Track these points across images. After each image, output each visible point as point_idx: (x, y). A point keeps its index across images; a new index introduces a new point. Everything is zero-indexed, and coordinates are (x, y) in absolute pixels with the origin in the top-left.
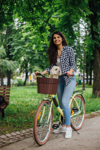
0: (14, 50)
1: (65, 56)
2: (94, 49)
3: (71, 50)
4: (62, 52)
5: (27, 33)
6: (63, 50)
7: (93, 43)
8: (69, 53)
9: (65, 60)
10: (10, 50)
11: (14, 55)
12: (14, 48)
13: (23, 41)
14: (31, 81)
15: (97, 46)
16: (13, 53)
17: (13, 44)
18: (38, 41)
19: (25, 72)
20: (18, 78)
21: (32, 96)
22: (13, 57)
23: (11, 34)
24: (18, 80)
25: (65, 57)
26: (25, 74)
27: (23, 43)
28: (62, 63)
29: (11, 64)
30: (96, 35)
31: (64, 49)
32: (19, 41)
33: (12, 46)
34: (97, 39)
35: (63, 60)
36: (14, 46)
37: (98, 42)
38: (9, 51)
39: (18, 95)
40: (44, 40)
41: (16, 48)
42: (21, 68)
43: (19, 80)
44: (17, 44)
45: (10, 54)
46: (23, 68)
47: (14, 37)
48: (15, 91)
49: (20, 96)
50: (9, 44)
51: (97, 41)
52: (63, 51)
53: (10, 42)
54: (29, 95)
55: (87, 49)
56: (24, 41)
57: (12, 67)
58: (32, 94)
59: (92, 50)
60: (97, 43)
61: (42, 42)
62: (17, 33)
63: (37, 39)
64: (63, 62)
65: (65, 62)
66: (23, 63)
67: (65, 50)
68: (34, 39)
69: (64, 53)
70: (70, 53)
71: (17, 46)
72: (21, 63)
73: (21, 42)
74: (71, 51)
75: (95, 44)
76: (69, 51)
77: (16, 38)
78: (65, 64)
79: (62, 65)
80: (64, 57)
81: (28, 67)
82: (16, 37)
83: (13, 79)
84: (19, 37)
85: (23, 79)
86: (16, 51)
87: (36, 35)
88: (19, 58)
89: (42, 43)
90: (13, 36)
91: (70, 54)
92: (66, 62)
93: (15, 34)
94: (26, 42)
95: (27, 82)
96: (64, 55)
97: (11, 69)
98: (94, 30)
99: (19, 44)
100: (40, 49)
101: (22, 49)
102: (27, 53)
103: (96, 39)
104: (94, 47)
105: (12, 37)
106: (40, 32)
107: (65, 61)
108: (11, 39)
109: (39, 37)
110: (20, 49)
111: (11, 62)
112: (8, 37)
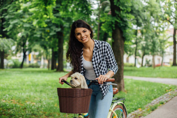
0: (9, 24)
1: (100, 58)
2: (114, 29)
3: (108, 48)
4: (93, 52)
5: (26, 4)
6: (95, 49)
7: (113, 21)
8: (105, 52)
9: (99, 64)
10: (4, 24)
11: (9, 31)
12: (9, 21)
13: (20, 13)
14: (30, 62)
15: (118, 25)
16: (8, 29)
17: (7, 17)
18: (40, 15)
19: (22, 51)
20: (14, 58)
21: (32, 87)
22: (8, 33)
23: (6, 4)
24: (13, 61)
25: (99, 60)
26: (22, 54)
27: (21, 16)
28: (96, 69)
29: (4, 43)
30: (117, 10)
31: (97, 47)
32: (15, 13)
33: (7, 19)
34: (119, 16)
35: (97, 65)
36: (9, 19)
37: (120, 19)
38: (2, 25)
39: (13, 84)
40: (48, 14)
41: (12, 23)
42: (18, 46)
43: (15, 61)
44: (13, 17)
45: (4, 30)
46: (20, 46)
47: (9, 8)
48: (9, 78)
49: (15, 87)
50: (3, 17)
51: (118, 18)
52: (95, 51)
53: (4, 14)
54: (27, 85)
55: (105, 28)
56: (22, 13)
57: (5, 46)
58: (31, 84)
59: (111, 29)
60: (118, 21)
61: (45, 16)
62: (13, 3)
63: (39, 13)
64: (96, 67)
65: (100, 68)
66: (20, 40)
67: (98, 49)
68: (35, 12)
69: (97, 54)
70: (107, 52)
71: (13, 19)
72: (18, 40)
73: (18, 14)
74: (107, 50)
75: (116, 22)
76: (105, 49)
77: (11, 10)
78: (101, 70)
79: (96, 72)
80: (97, 60)
81: (26, 46)
82: (11, 8)
83: (7, 59)
84: (15, 8)
85: (20, 60)
86: (11, 26)
87: (37, 7)
88: (15, 34)
89: (45, 18)
90: (8, 6)
91: (106, 54)
92: (102, 68)
93: (10, 3)
94: (24, 15)
95: (24, 64)
96: (98, 57)
97: (5, 49)
98: (115, 4)
99: (15, 17)
100: (43, 25)
101: (18, 23)
102: (26, 29)
103: (117, 16)
104: (114, 26)
105: (6, 8)
106: (44, 5)
107: (100, 66)
108: (6, 11)
109: (41, 10)
110: (17, 23)
111: (4, 40)
112: (2, 8)
